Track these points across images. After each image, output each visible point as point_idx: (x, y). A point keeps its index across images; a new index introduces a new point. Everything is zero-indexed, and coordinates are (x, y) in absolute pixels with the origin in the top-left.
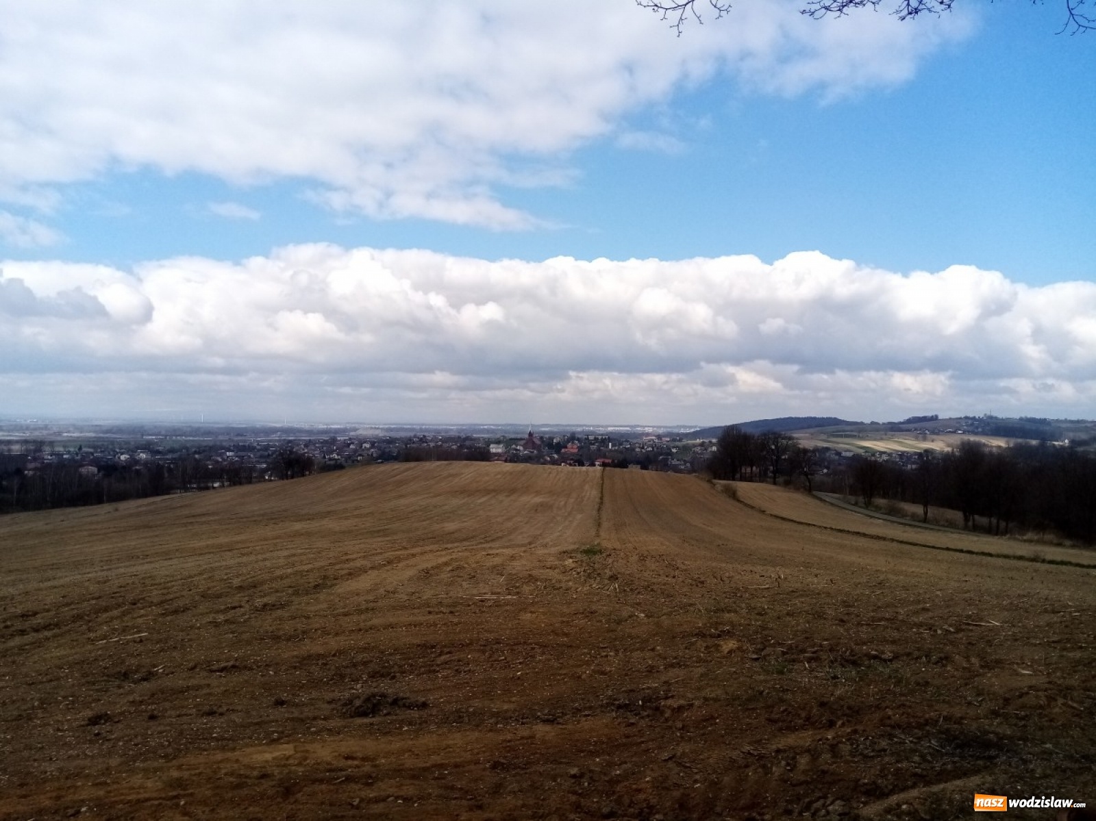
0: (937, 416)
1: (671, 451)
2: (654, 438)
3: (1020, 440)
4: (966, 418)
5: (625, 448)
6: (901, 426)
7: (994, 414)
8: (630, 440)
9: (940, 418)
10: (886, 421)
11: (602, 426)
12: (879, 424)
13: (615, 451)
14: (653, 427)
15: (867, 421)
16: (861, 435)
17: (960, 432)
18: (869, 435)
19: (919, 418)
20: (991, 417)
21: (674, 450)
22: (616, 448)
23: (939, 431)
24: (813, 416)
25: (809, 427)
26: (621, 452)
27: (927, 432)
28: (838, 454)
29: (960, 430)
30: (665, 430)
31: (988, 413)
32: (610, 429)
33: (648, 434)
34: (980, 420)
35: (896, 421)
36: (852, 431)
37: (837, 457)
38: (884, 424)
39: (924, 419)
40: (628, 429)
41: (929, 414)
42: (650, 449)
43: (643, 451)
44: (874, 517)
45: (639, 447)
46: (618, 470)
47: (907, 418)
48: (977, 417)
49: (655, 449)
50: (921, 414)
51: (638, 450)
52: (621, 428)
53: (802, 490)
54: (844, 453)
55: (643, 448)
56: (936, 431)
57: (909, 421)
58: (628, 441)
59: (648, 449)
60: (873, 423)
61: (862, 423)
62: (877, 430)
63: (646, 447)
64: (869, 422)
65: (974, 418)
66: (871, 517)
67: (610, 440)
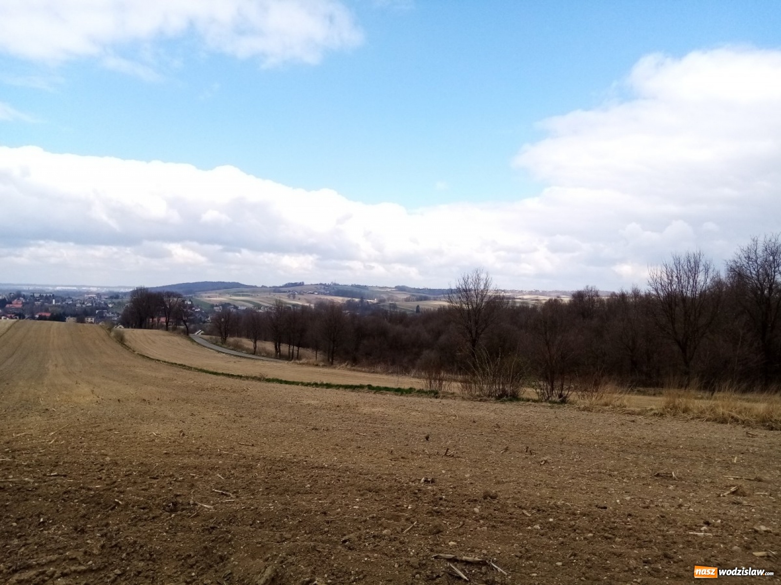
0: (303, 283)
1: (108, 306)
2: (95, 296)
3: (349, 299)
4: (321, 284)
5: (67, 304)
6: (281, 289)
7: (337, 282)
8: (73, 297)
9: (305, 284)
10: (271, 285)
11: (51, 286)
12: (266, 287)
13: (59, 306)
14: (97, 287)
15: (259, 285)
16: (253, 295)
17: (316, 293)
18: (259, 295)
19: (292, 284)
20: (335, 284)
21: (110, 306)
22: (60, 304)
23: (304, 292)
24: (222, 281)
25: (219, 289)
26: (63, 307)
27: (296, 293)
28: (236, 307)
29: (316, 292)
30: (107, 290)
31: (334, 282)
32: (58, 288)
33: (92, 293)
34: (329, 286)
35: (278, 285)
36: (247, 292)
37: (235, 310)
38: (270, 287)
39: (295, 285)
40: (75, 288)
41: (299, 281)
42: (90, 304)
43: (84, 306)
44: (221, 352)
45: (80, 303)
46: (56, 323)
47: (284, 284)
48: (327, 284)
49: (94, 305)
50: (293, 282)
51: (78, 305)
52: (69, 288)
53: (182, 334)
54: (240, 307)
55: (83, 304)
56: (302, 292)
57: (286, 286)
58: (70, 298)
59: (87, 305)
60: (263, 287)
61: (256, 287)
62: (265, 292)
63: (86, 303)
64: (261, 286)
65: (325, 285)
66: (219, 352)
67: (54, 297)
